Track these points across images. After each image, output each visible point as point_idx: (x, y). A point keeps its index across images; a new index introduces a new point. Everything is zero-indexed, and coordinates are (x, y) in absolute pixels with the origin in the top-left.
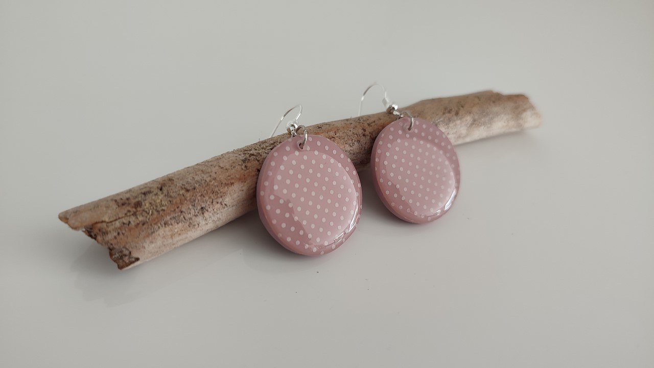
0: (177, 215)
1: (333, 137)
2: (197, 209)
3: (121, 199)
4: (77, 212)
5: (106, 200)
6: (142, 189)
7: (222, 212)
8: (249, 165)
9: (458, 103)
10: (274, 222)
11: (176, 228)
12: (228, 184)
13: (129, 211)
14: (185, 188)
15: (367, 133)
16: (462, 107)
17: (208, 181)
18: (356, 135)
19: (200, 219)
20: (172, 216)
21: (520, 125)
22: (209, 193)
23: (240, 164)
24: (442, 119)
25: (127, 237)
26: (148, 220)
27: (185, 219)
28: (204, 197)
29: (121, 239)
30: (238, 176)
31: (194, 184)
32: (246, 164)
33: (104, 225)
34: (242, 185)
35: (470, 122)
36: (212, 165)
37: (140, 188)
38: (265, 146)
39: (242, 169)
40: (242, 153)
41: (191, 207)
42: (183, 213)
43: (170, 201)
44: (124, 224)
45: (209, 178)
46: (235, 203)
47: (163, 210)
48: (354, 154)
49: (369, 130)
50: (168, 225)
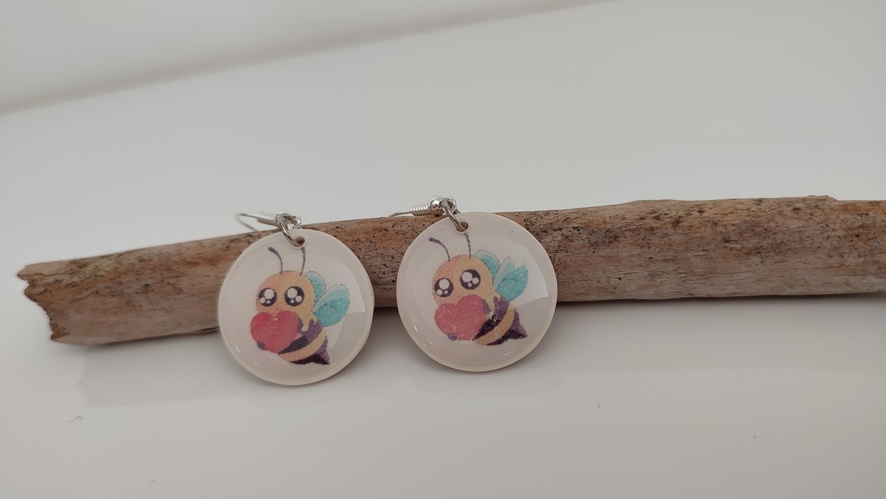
1: (386, 230)
2: (140, 285)
11: (110, 303)
12: (192, 263)
13: (71, 270)
19: (141, 300)
20: (108, 285)
22: (164, 269)
25: (53, 296)
26: (80, 283)
27: (123, 294)
28: (155, 272)
29: (46, 296)
30: (209, 257)
32: (231, 244)
33: (40, 277)
39: (221, 250)
41: (134, 280)
42: (122, 285)
43: (116, 269)
44: (57, 281)
46: (196, 292)
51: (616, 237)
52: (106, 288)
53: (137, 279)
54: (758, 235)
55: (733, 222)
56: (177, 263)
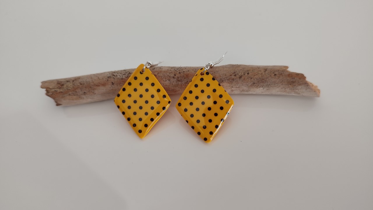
0: (74, 93)
2: (83, 92)
3: (60, 81)
6: (68, 79)
11: (74, 97)
12: (97, 86)
13: (59, 87)
14: (81, 83)
15: (176, 77)
18: (169, 77)
19: (83, 96)
22: (89, 87)
23: (106, 78)
25: (56, 96)
26: (63, 92)
27: (77, 95)
28: (86, 88)
29: (53, 96)
30: (102, 83)
31: (85, 82)
32: (109, 79)
33: (49, 89)
34: (103, 87)
39: (106, 81)
43: (74, 87)
44: (56, 91)
45: (91, 81)
47: (70, 89)
49: (178, 75)
51: (223, 81)
52: (72, 93)
53: (81, 91)
54: (263, 82)
55: (256, 78)
56: (93, 85)
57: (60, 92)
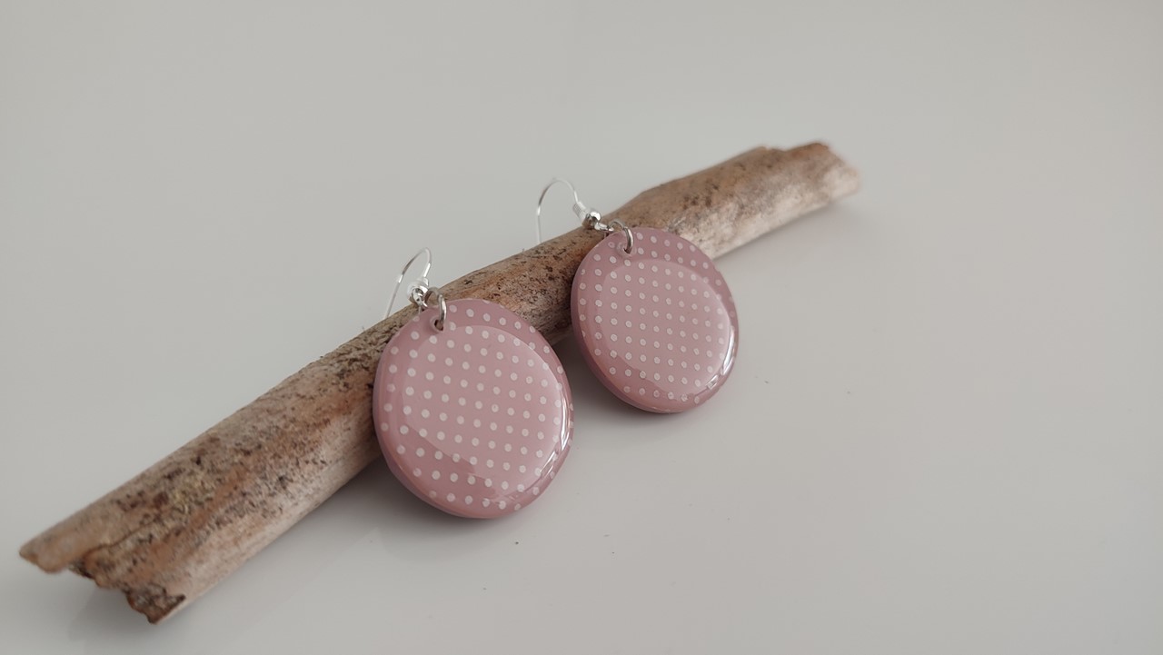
0: (236, 502)
1: (496, 295)
2: (271, 483)
3: (128, 496)
4: (50, 538)
5: (100, 504)
6: (165, 468)
7: (319, 477)
8: (350, 380)
9: (707, 182)
10: (418, 473)
11: (240, 527)
12: (320, 424)
13: (146, 516)
14: (242, 450)
15: (555, 273)
16: (716, 188)
17: (281, 427)
18: (536, 282)
19: (281, 499)
20: (228, 505)
21: (824, 197)
22: (287, 449)
23: (334, 381)
24: (684, 218)
25: (152, 564)
26: (184, 525)
27: (253, 506)
28: (280, 457)
29: (142, 570)
30: (334, 406)
31: (257, 438)
32: (346, 380)
33: (105, 552)
34: (346, 420)
35: (736, 212)
36: (283, 397)
37: (160, 467)
38: (374, 340)
39: (340, 391)
40: (334, 361)
41: (259, 481)
42: (248, 496)
43: (219, 480)
45: (283, 422)
46: (340, 455)
48: (540, 315)
49: (558, 267)
50: (225, 524)
52: (227, 512)
53: (264, 478)
57: (166, 538)
